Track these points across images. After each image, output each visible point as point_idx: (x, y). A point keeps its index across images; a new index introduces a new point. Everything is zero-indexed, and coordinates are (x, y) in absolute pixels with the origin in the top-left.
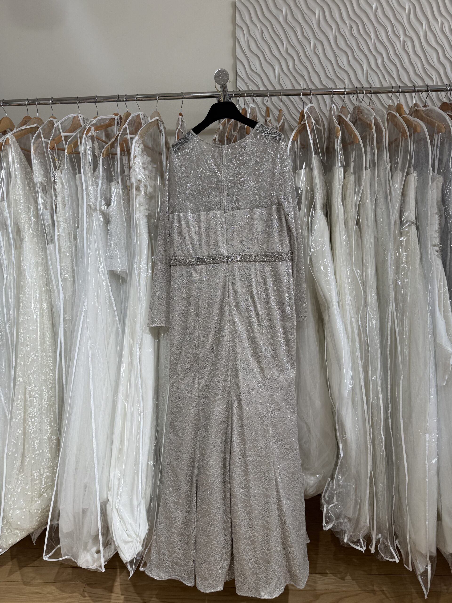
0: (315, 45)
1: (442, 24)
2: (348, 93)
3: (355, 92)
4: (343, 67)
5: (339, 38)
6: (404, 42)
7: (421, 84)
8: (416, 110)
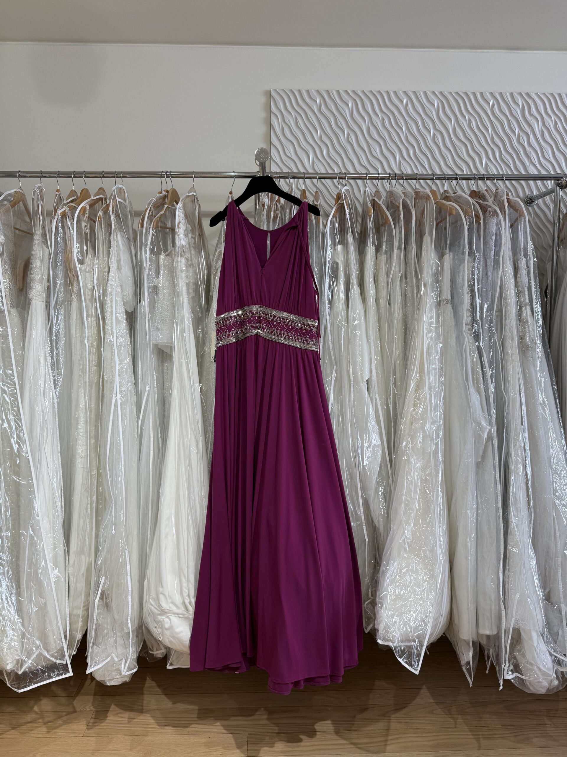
0: (349, 135)
1: (470, 120)
2: (382, 179)
3: (388, 178)
4: (377, 157)
5: (372, 129)
6: (434, 135)
7: (450, 172)
8: (446, 196)
